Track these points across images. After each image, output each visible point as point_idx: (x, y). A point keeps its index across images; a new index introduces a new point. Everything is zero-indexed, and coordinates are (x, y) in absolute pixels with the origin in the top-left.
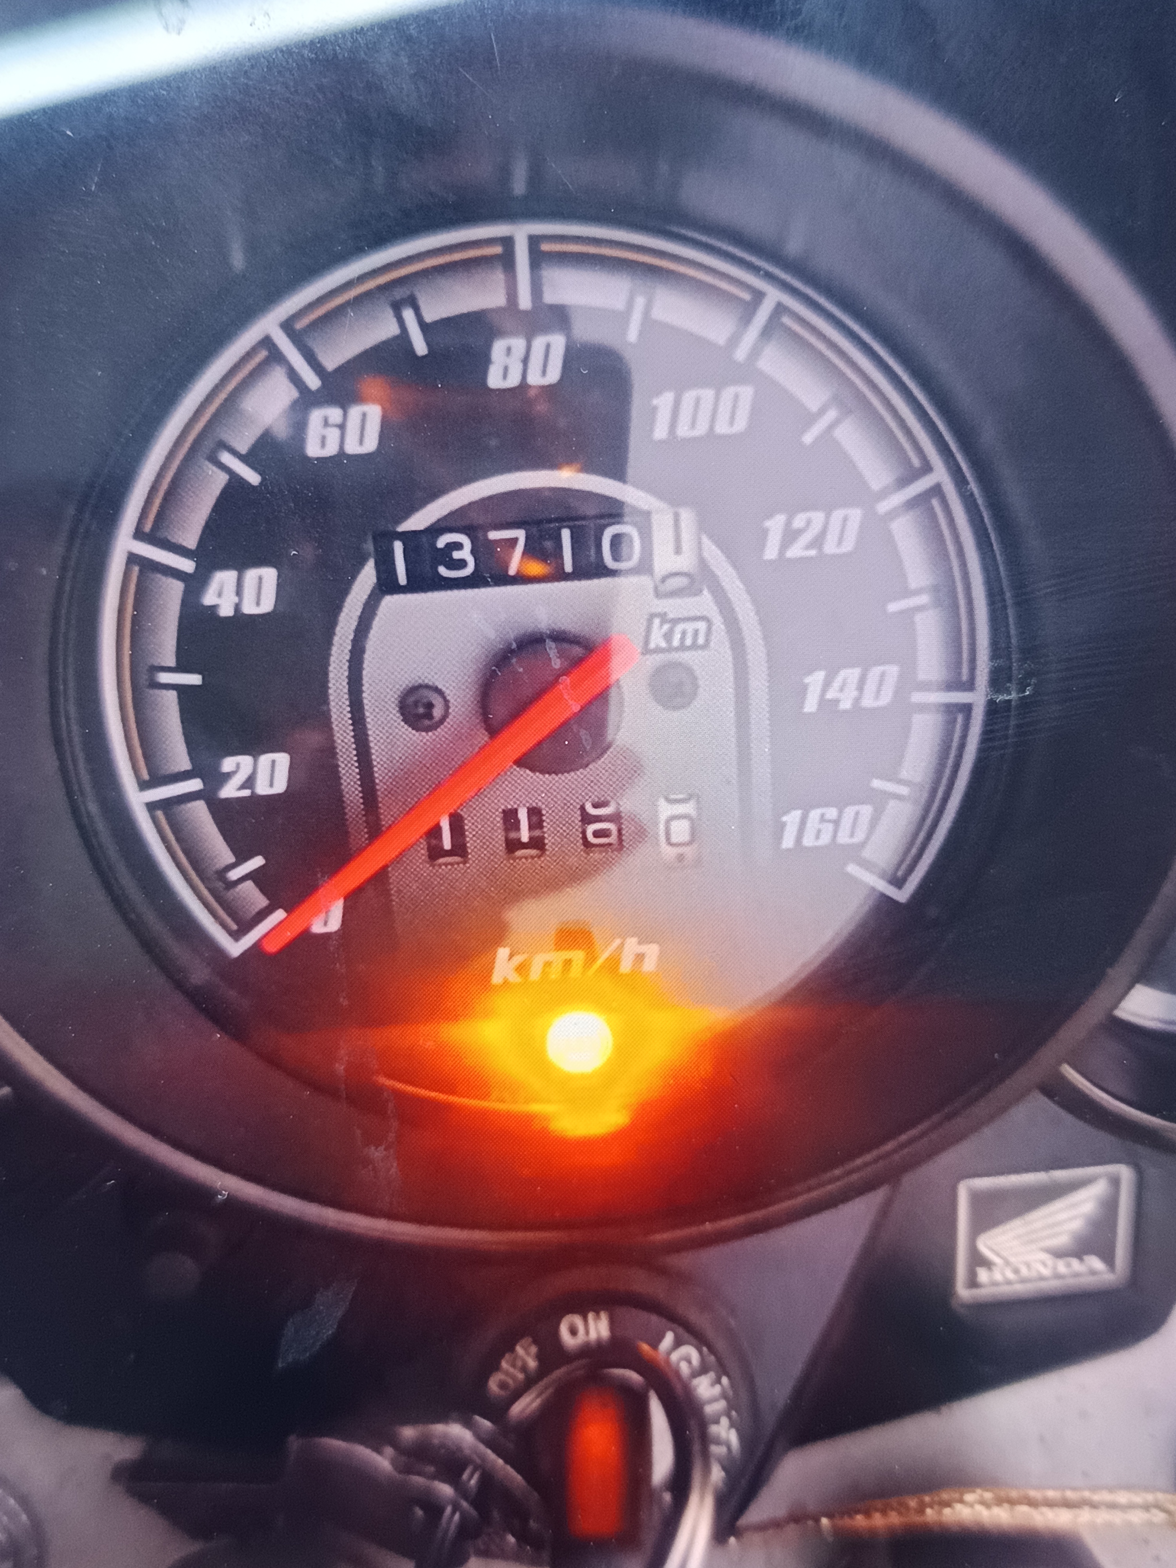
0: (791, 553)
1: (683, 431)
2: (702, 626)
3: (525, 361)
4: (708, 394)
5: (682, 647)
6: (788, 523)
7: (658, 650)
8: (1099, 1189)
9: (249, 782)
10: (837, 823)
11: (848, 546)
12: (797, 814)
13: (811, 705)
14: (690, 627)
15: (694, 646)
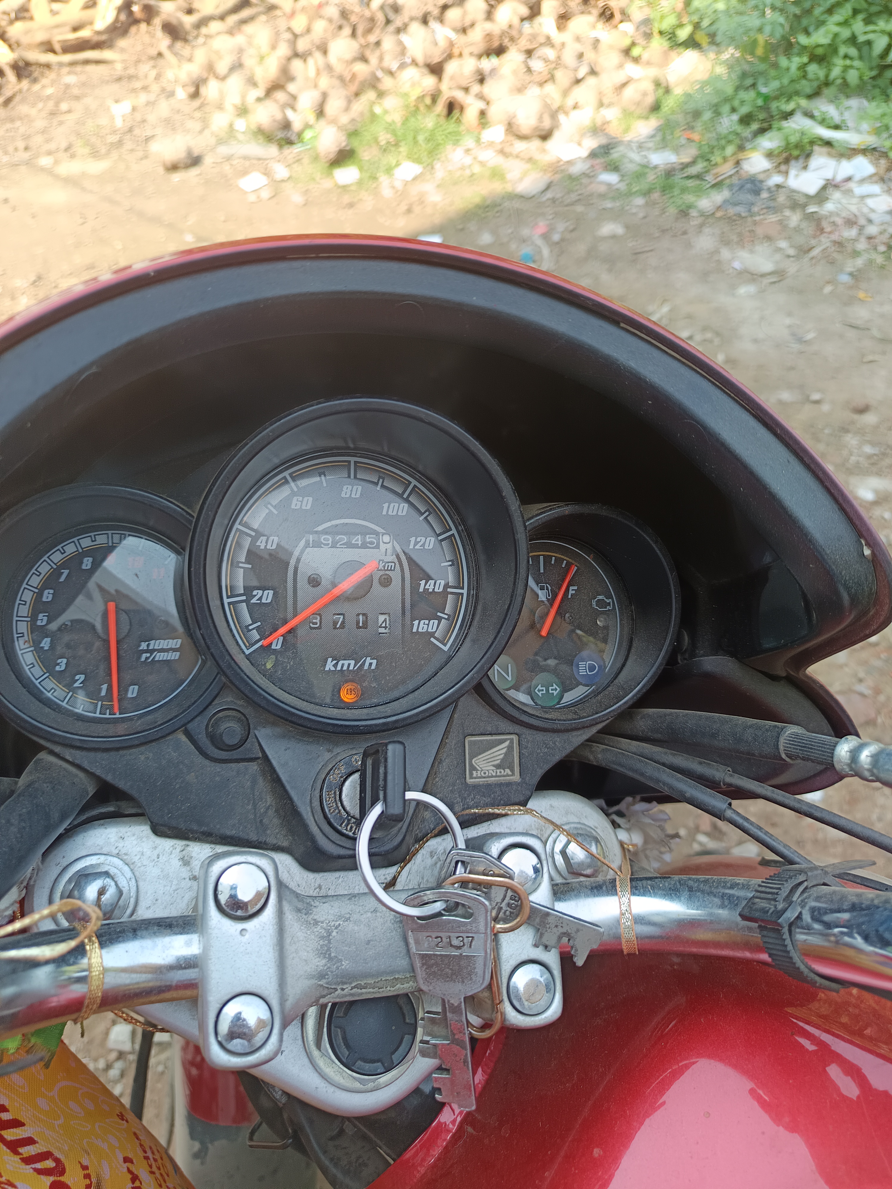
0: (416, 547)
1: (390, 513)
2: (393, 564)
3: (351, 491)
4: (397, 505)
5: (387, 570)
6: (416, 539)
7: (381, 570)
8: (507, 743)
9: (260, 599)
10: (428, 625)
11: (431, 547)
12: (417, 621)
13: (421, 590)
14: (390, 564)
15: (391, 570)
